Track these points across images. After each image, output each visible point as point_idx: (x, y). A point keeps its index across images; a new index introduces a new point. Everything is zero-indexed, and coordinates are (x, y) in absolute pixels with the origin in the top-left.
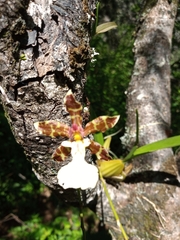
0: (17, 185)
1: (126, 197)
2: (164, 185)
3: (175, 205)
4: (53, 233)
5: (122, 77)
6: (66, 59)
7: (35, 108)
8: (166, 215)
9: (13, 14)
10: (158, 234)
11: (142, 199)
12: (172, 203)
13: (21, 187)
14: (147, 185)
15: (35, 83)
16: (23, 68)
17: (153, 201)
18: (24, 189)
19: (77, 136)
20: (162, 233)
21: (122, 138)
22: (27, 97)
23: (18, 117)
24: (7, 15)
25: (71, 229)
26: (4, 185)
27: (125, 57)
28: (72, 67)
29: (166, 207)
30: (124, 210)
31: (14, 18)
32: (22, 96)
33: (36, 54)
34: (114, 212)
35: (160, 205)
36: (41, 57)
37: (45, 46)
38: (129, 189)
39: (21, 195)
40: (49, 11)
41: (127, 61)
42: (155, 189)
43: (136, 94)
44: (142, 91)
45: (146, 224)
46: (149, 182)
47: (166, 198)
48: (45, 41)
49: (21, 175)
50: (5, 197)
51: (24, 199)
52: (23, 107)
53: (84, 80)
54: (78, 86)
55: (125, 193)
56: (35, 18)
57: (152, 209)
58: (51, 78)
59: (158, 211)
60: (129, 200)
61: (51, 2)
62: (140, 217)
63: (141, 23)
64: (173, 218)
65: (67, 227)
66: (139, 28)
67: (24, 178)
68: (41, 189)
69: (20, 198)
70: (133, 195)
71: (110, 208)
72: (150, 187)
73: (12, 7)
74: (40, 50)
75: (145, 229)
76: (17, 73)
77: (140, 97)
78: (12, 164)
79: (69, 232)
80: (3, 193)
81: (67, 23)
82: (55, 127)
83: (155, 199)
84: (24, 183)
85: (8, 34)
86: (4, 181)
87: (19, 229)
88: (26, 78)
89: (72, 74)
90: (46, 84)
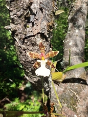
0: (8, 84)
1: (62, 90)
2: (80, 85)
3: (85, 94)
4: (25, 107)
5: (60, 33)
6: (46, 28)
7: (31, 48)
8: (81, 98)
9: (25, 8)
10: (77, 106)
11: (70, 91)
12: (83, 93)
13: (10, 85)
14: (72, 84)
15: (33, 38)
16: (28, 31)
17: (75, 91)
18: (11, 86)
19: (43, 58)
20: (78, 106)
21: (61, 63)
22: (28, 43)
23: (23, 52)
24: (23, 9)
25: (34, 105)
26: (2, 84)
27: (62, 23)
28: (48, 31)
29: (81, 95)
30: (61, 96)
31: (26, 10)
32: (26, 43)
33: (33, 25)
34: (57, 96)
35: (78, 93)
36: (35, 26)
37: (37, 22)
38: (64, 86)
39: (10, 89)
40: (38, 6)
41: (63, 25)
42: (76, 86)
43: (68, 42)
44: (71, 41)
45: (71, 102)
46: (73, 83)
47: (81, 91)
48: (37, 20)
49: (10, 80)
50: (2, 90)
51: (12, 91)
52: (26, 48)
53: (51, 37)
54: (49, 39)
55: (62, 88)
56: (33, 10)
57: (74, 95)
58: (39, 35)
59: (77, 96)
60: (64, 91)
61: (39, 2)
62: (68, 99)
63: (72, 8)
64: (84, 99)
65: (32, 104)
66: (71, 10)
67: (12, 81)
68: (20, 86)
69: (10, 90)
70: (66, 89)
71: (55, 94)
72: (74, 85)
73: (25, 5)
74: (35, 23)
75: (71, 104)
76: (25, 33)
77: (70, 44)
78: (6, 74)
79: (33, 107)
80: (1, 88)
81: (47, 12)
82: (35, 54)
83: (76, 91)
84: (12, 83)
85: (23, 17)
86: (2, 82)
87: (9, 105)
88: (29, 35)
89: (48, 34)
90: (37, 38)
